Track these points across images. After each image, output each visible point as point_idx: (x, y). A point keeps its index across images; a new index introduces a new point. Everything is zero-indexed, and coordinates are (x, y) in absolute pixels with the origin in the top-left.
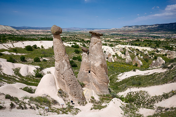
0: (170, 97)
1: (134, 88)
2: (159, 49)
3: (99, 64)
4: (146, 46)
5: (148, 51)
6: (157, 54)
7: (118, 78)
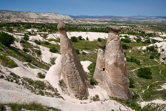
1: (160, 100)
7: (163, 86)
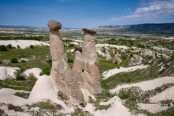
0: (163, 90)
2: (134, 48)
3: (94, 62)
4: (122, 45)
5: (125, 49)
6: (132, 52)
7: (104, 75)
